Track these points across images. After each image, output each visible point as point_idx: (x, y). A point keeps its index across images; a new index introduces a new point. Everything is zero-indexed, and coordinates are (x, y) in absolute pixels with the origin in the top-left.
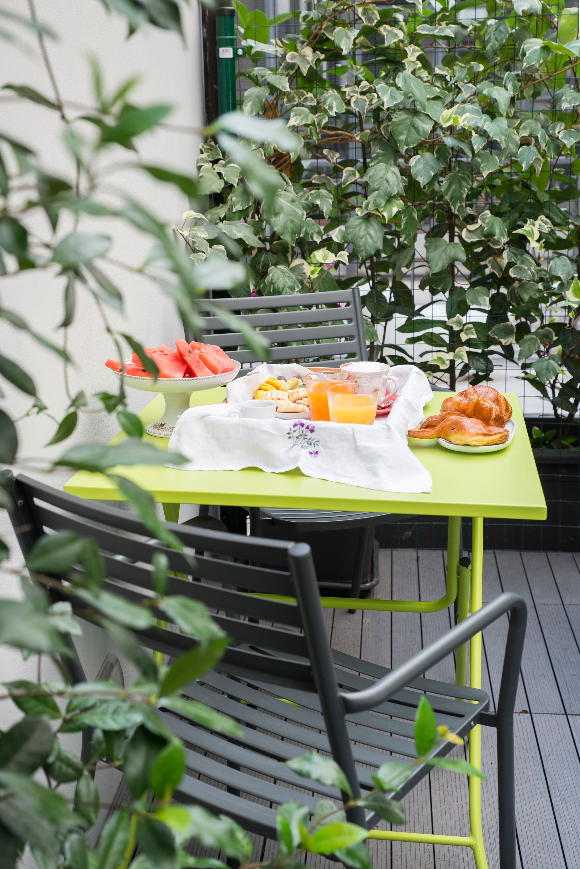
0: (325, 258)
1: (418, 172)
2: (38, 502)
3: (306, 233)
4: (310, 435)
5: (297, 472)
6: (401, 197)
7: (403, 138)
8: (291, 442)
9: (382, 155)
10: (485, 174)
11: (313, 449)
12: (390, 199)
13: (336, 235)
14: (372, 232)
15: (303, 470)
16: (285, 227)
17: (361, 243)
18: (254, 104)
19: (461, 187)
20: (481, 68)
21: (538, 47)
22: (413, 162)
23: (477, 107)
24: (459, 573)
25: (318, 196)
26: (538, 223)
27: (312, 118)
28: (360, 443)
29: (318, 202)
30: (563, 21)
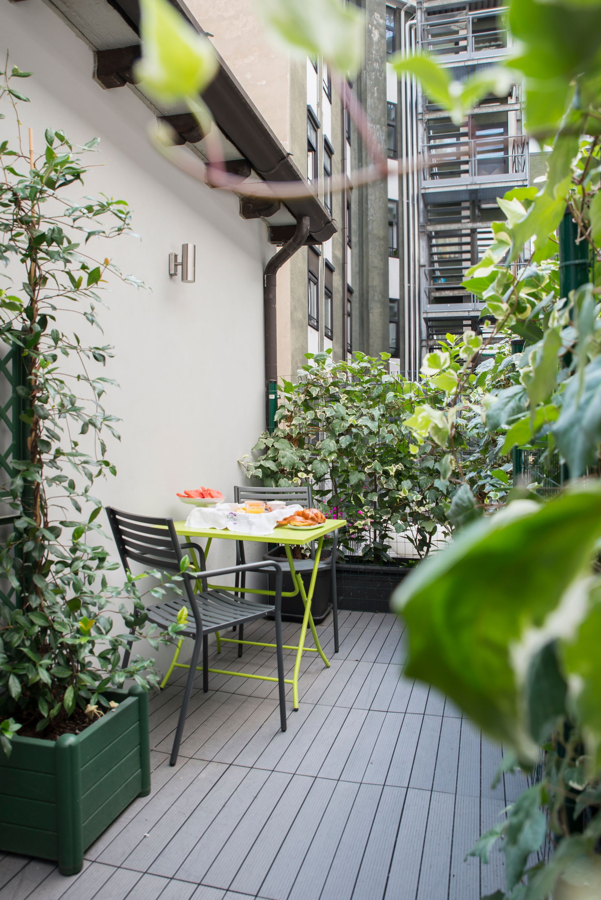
0: (302, 476)
1: (342, 443)
2: (117, 517)
3: (298, 466)
4: (234, 517)
5: (226, 529)
6: (337, 453)
7: (337, 429)
8: (228, 519)
9: (331, 436)
10: (370, 444)
11: (234, 522)
12: (331, 453)
13: (309, 468)
14: (323, 466)
15: (229, 528)
16: (286, 463)
17: (318, 470)
18: (279, 415)
19: (362, 449)
20: (372, 403)
21: (392, 395)
22: (341, 438)
23: (368, 418)
24: (296, 578)
25: (305, 452)
26: (397, 466)
27: (302, 421)
28: (250, 519)
29: (304, 454)
30: (405, 386)
